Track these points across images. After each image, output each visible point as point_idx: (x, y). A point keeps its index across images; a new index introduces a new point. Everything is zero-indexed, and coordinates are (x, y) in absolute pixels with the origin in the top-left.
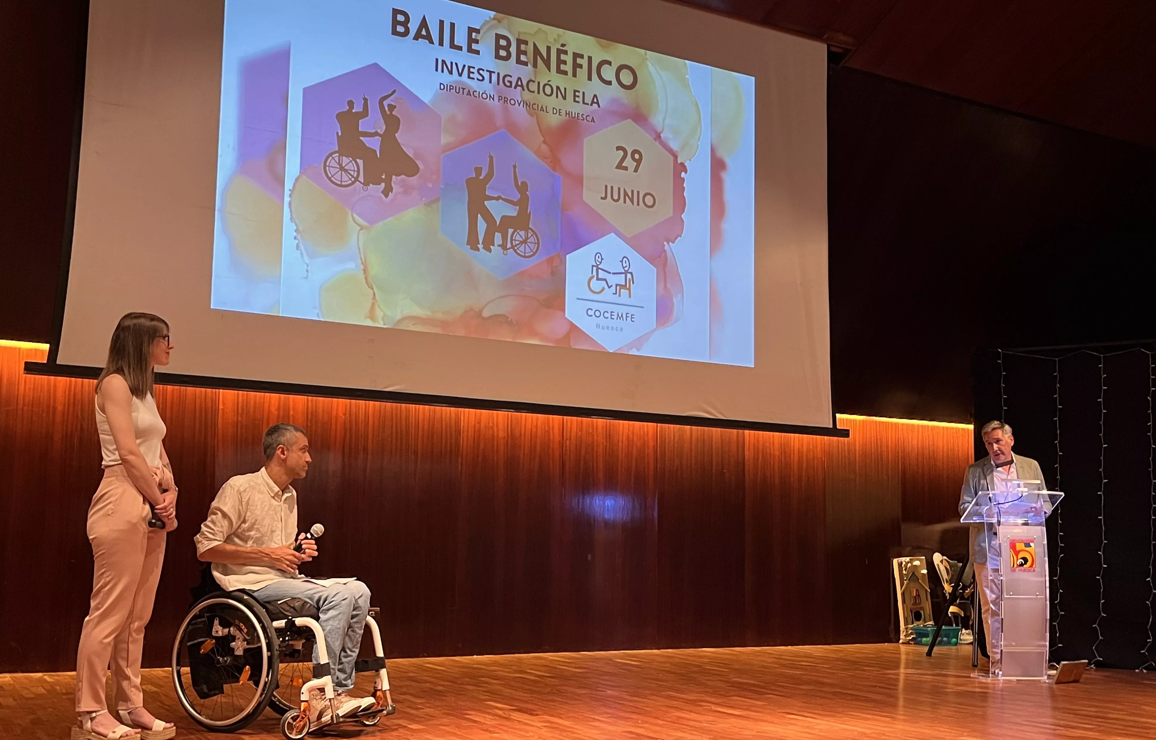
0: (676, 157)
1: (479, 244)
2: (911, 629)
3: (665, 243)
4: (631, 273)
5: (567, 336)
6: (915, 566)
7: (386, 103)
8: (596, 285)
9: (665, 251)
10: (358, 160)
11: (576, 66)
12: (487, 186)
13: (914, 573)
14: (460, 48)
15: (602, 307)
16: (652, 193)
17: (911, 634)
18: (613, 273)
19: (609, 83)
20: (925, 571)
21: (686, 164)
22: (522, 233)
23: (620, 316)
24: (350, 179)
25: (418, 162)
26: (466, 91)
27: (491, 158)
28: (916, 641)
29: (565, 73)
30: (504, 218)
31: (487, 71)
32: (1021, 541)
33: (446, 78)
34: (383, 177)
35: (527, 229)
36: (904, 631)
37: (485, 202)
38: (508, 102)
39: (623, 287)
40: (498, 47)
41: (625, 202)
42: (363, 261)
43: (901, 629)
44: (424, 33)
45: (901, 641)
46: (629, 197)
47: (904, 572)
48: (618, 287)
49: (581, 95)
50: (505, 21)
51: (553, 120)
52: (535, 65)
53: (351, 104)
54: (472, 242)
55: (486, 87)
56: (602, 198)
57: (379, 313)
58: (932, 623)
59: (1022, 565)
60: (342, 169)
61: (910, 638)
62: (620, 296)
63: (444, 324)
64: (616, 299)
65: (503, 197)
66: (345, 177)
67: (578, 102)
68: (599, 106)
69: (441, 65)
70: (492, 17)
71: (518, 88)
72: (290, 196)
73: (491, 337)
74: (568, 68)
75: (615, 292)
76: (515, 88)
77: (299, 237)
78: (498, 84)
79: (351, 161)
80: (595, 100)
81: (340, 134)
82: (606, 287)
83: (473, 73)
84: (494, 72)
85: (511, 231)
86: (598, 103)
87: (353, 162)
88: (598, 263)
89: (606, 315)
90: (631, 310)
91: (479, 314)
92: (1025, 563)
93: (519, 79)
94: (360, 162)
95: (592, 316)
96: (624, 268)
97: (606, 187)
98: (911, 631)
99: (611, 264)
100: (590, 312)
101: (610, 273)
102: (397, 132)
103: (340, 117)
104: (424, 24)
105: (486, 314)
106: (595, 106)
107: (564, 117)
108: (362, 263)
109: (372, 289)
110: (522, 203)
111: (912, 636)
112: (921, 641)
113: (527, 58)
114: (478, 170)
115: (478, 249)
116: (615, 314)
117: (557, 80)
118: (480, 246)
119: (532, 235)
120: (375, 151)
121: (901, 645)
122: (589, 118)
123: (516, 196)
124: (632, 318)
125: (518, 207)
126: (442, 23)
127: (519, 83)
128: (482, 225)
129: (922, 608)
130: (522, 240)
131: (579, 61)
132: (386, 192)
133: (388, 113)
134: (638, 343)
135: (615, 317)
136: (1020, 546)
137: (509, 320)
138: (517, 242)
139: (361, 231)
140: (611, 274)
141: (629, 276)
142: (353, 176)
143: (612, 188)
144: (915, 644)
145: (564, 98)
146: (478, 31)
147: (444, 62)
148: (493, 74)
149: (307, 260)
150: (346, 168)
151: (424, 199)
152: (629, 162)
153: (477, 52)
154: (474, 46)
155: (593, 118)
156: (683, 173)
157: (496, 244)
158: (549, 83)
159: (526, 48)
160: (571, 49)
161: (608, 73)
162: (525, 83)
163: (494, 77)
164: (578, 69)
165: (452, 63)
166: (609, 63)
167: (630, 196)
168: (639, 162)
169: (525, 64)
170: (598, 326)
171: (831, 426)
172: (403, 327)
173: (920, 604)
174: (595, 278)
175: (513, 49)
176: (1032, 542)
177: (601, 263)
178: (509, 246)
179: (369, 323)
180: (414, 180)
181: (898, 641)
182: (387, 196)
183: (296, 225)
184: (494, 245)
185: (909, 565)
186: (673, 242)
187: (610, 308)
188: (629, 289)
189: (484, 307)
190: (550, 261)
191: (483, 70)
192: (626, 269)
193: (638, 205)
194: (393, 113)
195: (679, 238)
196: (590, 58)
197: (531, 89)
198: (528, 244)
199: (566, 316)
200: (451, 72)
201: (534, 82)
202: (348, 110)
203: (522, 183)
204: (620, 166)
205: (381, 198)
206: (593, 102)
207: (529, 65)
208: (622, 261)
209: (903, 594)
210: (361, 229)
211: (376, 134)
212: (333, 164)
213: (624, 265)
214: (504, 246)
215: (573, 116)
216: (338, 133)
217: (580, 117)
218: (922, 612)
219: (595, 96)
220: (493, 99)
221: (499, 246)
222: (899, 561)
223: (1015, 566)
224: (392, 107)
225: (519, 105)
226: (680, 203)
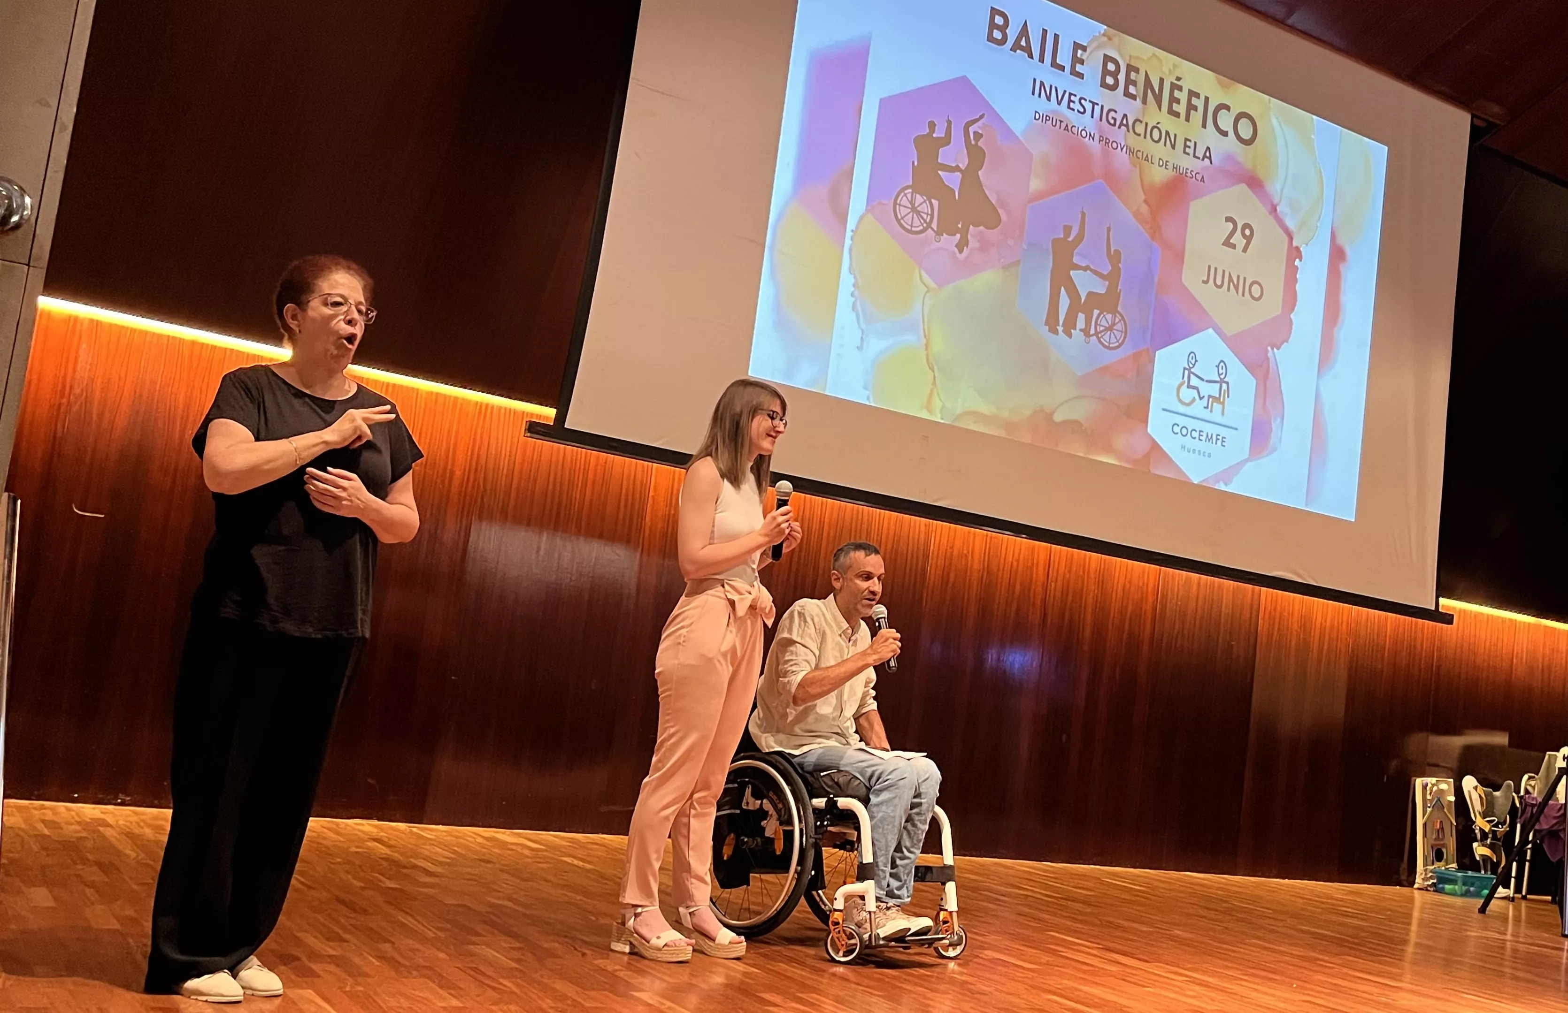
0: (1291, 238)
1: (1059, 325)
2: (1431, 871)
3: (1269, 348)
4: (1227, 383)
5: (1147, 456)
6: (1442, 790)
7: (971, 130)
8: (1187, 394)
9: (1268, 359)
10: (933, 201)
11: (1191, 107)
12: (1076, 251)
13: (1439, 800)
14: (1062, 68)
15: (1191, 424)
16: (1260, 281)
17: (1431, 877)
18: (1207, 381)
19: (1225, 134)
20: (1452, 798)
21: (1301, 249)
22: (1109, 317)
23: (1210, 437)
24: (922, 225)
25: (1000, 211)
26: (1063, 125)
27: (1083, 215)
28: (1437, 889)
29: (1177, 115)
30: (1090, 294)
31: (1090, 101)
33: (1044, 106)
34: (960, 226)
35: (1114, 312)
36: (1422, 874)
37: (1072, 272)
38: (1110, 144)
39: (1217, 400)
40: (1105, 72)
41: (1229, 290)
42: (927, 334)
43: (1418, 869)
44: (1023, 43)
45: (1416, 886)
46: (1234, 283)
47: (1429, 797)
48: (1211, 400)
49: (1192, 145)
50: (1116, 40)
51: (1159, 175)
52: (1144, 102)
53: (932, 125)
54: (1052, 322)
55: (1086, 123)
56: (1204, 282)
57: (937, 404)
58: (1455, 865)
60: (914, 210)
61: (1430, 883)
62: (1211, 411)
63: (1009, 426)
65: (1092, 267)
66: (916, 222)
67: (1188, 154)
68: (1211, 163)
69: (1040, 89)
70: (1102, 32)
71: (1123, 128)
72: (852, 239)
73: (1059, 449)
74: (1181, 108)
75: (1206, 406)
76: (1119, 127)
77: (856, 294)
78: (1101, 120)
79: (925, 201)
80: (1208, 155)
81: (916, 164)
82: (1197, 398)
83: (1074, 102)
84: (1097, 104)
85: (1096, 312)
86: (1210, 158)
87: (927, 202)
88: (1191, 366)
89: (1195, 434)
90: (1223, 432)
91: (1049, 417)
93: (1125, 116)
94: (935, 203)
95: (1177, 433)
96: (1219, 375)
97: (1209, 267)
98: (1431, 874)
99: (1206, 368)
101: (1203, 380)
102: (981, 169)
103: (920, 141)
104: (1024, 31)
105: (1058, 417)
106: (1207, 160)
107: (1170, 173)
108: (925, 336)
109: (933, 372)
110: (1113, 278)
111: (1432, 881)
112: (1443, 888)
113: (1137, 91)
114: (1067, 230)
115: (1056, 332)
116: (1205, 434)
117: (1168, 123)
118: (1060, 329)
119: (1120, 321)
120: (954, 192)
121: (1416, 892)
122: (1199, 177)
123: (1107, 269)
124: (1223, 441)
125: (1107, 283)
126: (1045, 32)
127: (1125, 122)
128: (1064, 302)
129: (1444, 845)
130: (1107, 326)
131: (1194, 101)
132: (960, 247)
133: (973, 142)
134: (1228, 474)
135: (1203, 438)
137: (1083, 428)
138: (1102, 328)
139: (928, 295)
140: (1204, 383)
141: (1224, 386)
142: (925, 221)
143: (1216, 269)
144: (1434, 891)
145: (1173, 147)
146: (1084, 49)
147: (1042, 84)
148: (1096, 106)
149: (863, 326)
150: (919, 209)
151: (1002, 260)
152: (1238, 239)
153: (1081, 76)
154: (1079, 68)
155: (1203, 177)
156: (1297, 260)
157: (1078, 328)
158: (1158, 125)
159: (1136, 77)
160: (1186, 85)
161: (1226, 121)
162: (1130, 124)
163: (1097, 109)
164: (1192, 112)
165: (1051, 87)
166: (1228, 108)
167: (1236, 283)
168: (1249, 239)
169: (1134, 97)
170: (1183, 448)
171: (1433, 608)
172: (961, 424)
173: (1443, 839)
174: (1186, 384)
175: (1122, 77)
177: (1194, 365)
178: (1092, 332)
179: (924, 415)
180: (993, 235)
181: (1411, 884)
182: (961, 252)
183: (855, 277)
184: (1075, 329)
185: (1435, 788)
186: (1278, 349)
187: (1199, 425)
188: (1223, 403)
189: (1057, 408)
190: (1137, 356)
191: (1086, 100)
192: (1222, 377)
193: (1243, 295)
194: (979, 144)
195: (1285, 344)
196: (1207, 99)
197: (1137, 131)
198: (1115, 332)
199: (1149, 430)
200: (1049, 99)
201: (1141, 122)
202: (928, 133)
203: (1115, 251)
204: (1227, 243)
205: (954, 253)
206: (1205, 156)
207: (1138, 99)
208: (1218, 367)
209: (1425, 825)
210: (927, 292)
211: (957, 169)
212: (905, 202)
213: (1221, 371)
214: (1086, 332)
215: (1181, 172)
216: (913, 163)
217: (1189, 175)
218: (1444, 850)
219: (1208, 148)
220: (1093, 139)
221: (1081, 330)
222: (1424, 782)
224: (978, 136)
225: (1122, 149)
226: (1290, 300)
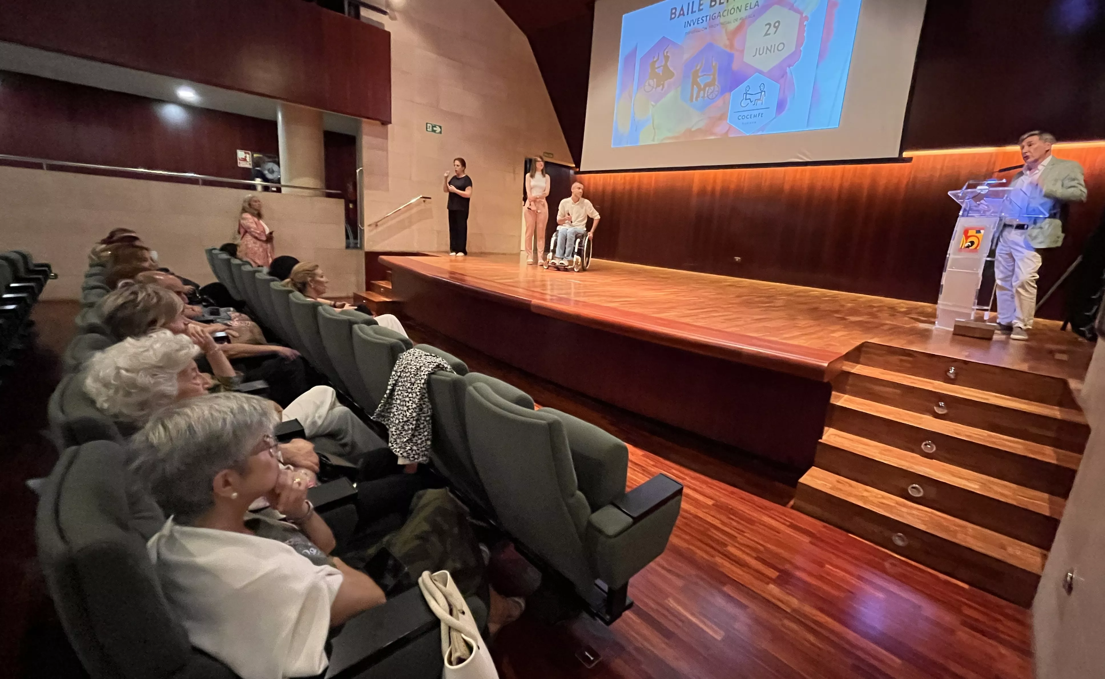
0: (802, 14)
3: (787, 68)
5: (726, 132)
8: (744, 103)
9: (786, 73)
12: (699, 72)
15: (746, 113)
21: (810, 15)
22: (711, 88)
24: (652, 88)
25: (675, 71)
30: (705, 83)
32: (972, 229)
37: (698, 79)
39: (759, 100)
40: (711, 2)
41: (767, 53)
44: (681, 14)
46: (769, 49)
48: (756, 100)
51: (733, 26)
53: (654, 58)
55: (704, 25)
56: (754, 56)
57: (656, 138)
59: (968, 247)
60: (649, 85)
62: (756, 105)
63: (677, 137)
64: (755, 107)
66: (650, 88)
67: (747, 10)
69: (686, 25)
73: (694, 139)
75: (754, 104)
77: (635, 116)
78: (709, 20)
79: (652, 81)
80: (756, 4)
81: (650, 72)
82: (750, 102)
83: (699, 21)
85: (706, 89)
86: (758, 5)
89: (748, 117)
90: (761, 111)
91: (690, 130)
92: (972, 246)
97: (757, 49)
99: (754, 89)
100: (740, 118)
101: (753, 94)
102: (668, 62)
103: (650, 65)
104: (681, 10)
107: (739, 22)
109: (655, 130)
110: (713, 74)
114: (697, 66)
115: (692, 102)
116: (753, 115)
118: (694, 100)
119: (715, 87)
120: (660, 73)
122: (752, 16)
123: (712, 71)
124: (762, 115)
125: (712, 76)
126: (688, 5)
127: (719, 15)
128: (696, 90)
130: (711, 91)
132: (662, 89)
133: (666, 55)
134: (763, 127)
136: (971, 233)
137: (703, 130)
139: (654, 107)
141: (764, 93)
142: (653, 86)
147: (688, 22)
148: (707, 17)
150: (651, 84)
151: (675, 86)
152: (772, 30)
153: (702, 10)
154: (701, 8)
156: (806, 22)
158: (733, 7)
165: (691, 21)
168: (778, 27)
169: (723, 3)
170: (743, 123)
171: (898, 157)
174: (744, 99)
176: (983, 229)
177: (748, 90)
178: (705, 96)
179: (652, 143)
180: (672, 80)
184: (699, 98)
186: (793, 66)
187: (749, 113)
188: (763, 100)
189: (693, 127)
190: (722, 97)
191: (703, 17)
192: (762, 89)
193: (774, 51)
195: (797, 62)
198: (715, 92)
199: (728, 122)
200: (690, 25)
202: (653, 61)
204: (766, 34)
205: (661, 92)
206: (755, 6)
207: (725, 3)
208: (761, 86)
211: (660, 67)
214: (702, 97)
215: (744, 18)
217: (748, 17)
220: (706, 29)
223: (963, 247)
225: (717, 26)
226: (801, 42)
